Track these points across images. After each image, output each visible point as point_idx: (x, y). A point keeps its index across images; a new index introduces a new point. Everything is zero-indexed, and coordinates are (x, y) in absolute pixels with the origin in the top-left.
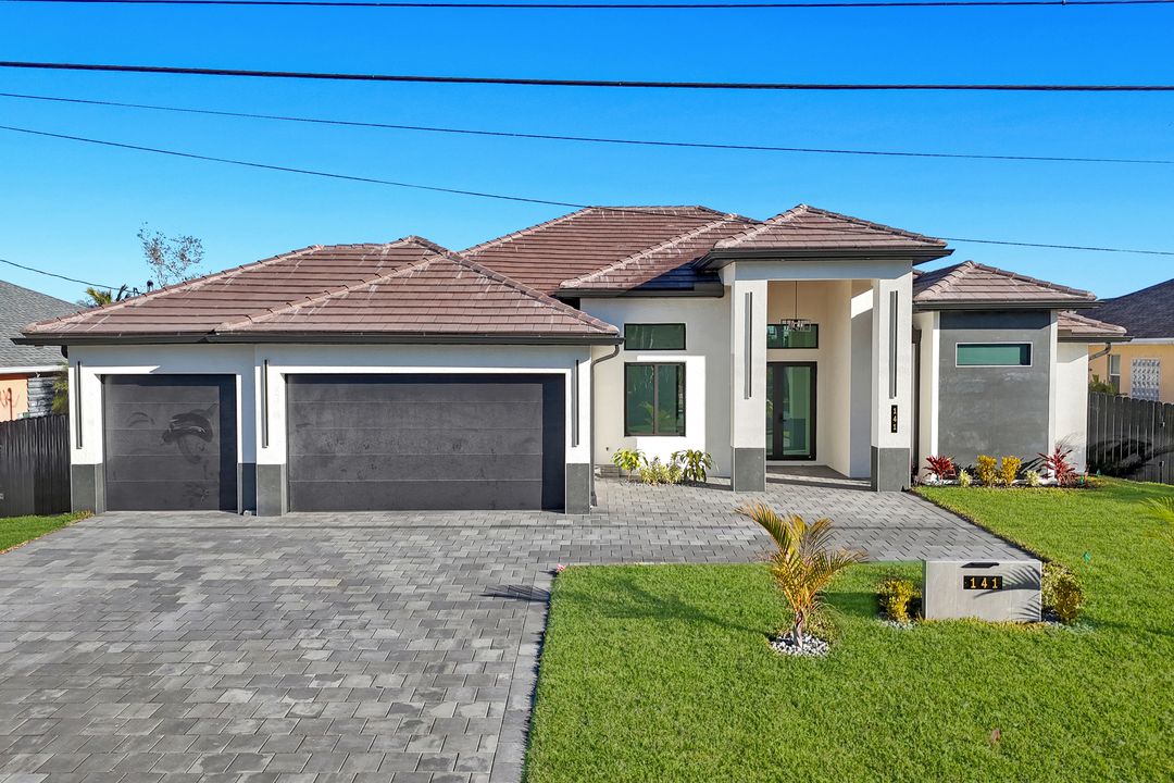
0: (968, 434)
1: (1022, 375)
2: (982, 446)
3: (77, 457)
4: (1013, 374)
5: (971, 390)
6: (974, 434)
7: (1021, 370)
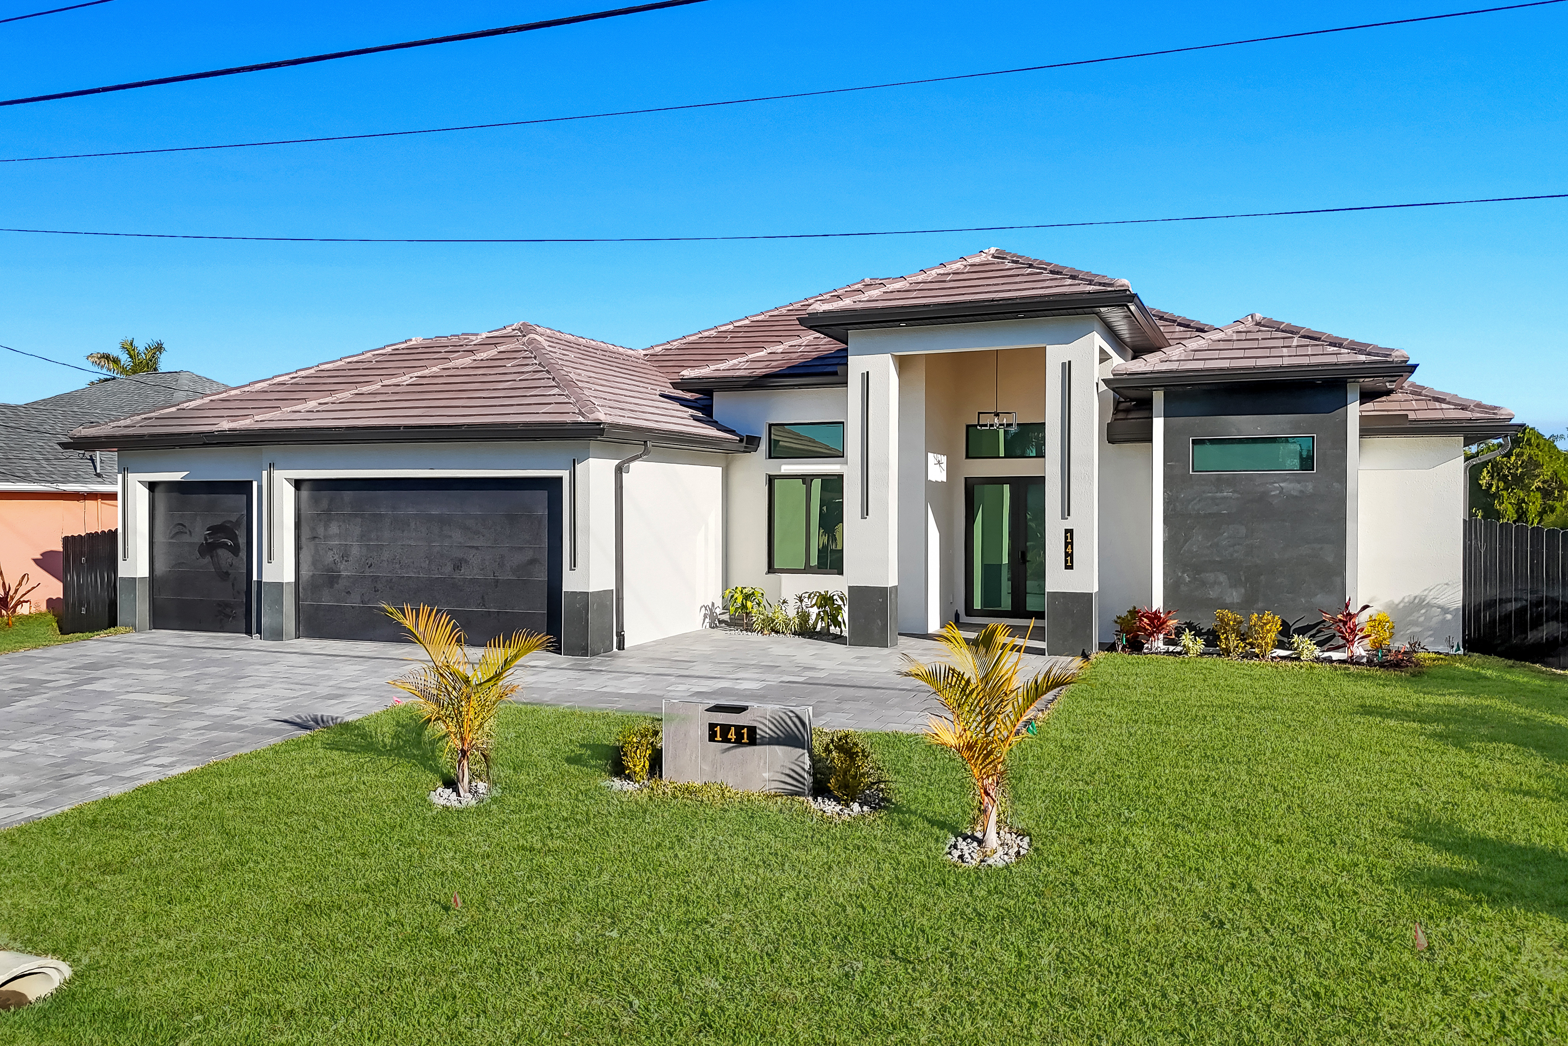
0: (1210, 577)
1: (1298, 486)
2: (1235, 596)
3: (124, 570)
4: (1282, 485)
5: (1215, 509)
6: (1222, 578)
7: (1297, 479)
